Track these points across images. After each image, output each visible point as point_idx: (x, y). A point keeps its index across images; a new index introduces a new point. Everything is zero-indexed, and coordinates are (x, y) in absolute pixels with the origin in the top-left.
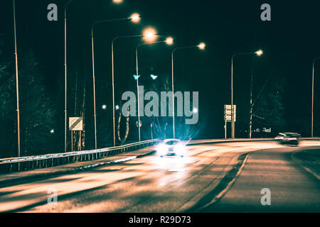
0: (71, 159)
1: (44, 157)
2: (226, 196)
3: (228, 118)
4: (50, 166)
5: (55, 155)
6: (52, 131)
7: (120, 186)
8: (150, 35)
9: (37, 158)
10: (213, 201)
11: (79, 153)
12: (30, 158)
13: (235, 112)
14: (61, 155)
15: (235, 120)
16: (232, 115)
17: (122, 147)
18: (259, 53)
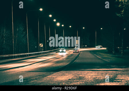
0: (40, 53)
1: (34, 53)
4: (35, 55)
5: (37, 53)
6: (36, 47)
7: (52, 59)
8: (58, 24)
9: (33, 53)
10: (74, 62)
11: (42, 52)
12: (31, 53)
14: (38, 52)
17: (52, 50)
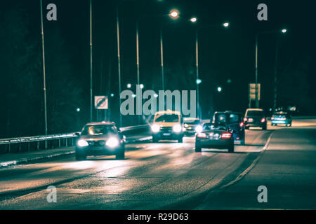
2: (251, 174)
3: (253, 96)
6: (78, 110)
10: (238, 179)
13: (259, 90)
15: (259, 99)
16: (256, 93)
18: (284, 31)
